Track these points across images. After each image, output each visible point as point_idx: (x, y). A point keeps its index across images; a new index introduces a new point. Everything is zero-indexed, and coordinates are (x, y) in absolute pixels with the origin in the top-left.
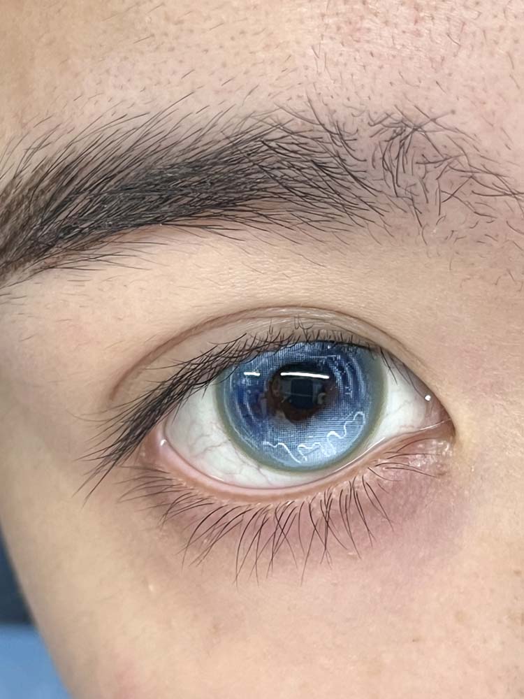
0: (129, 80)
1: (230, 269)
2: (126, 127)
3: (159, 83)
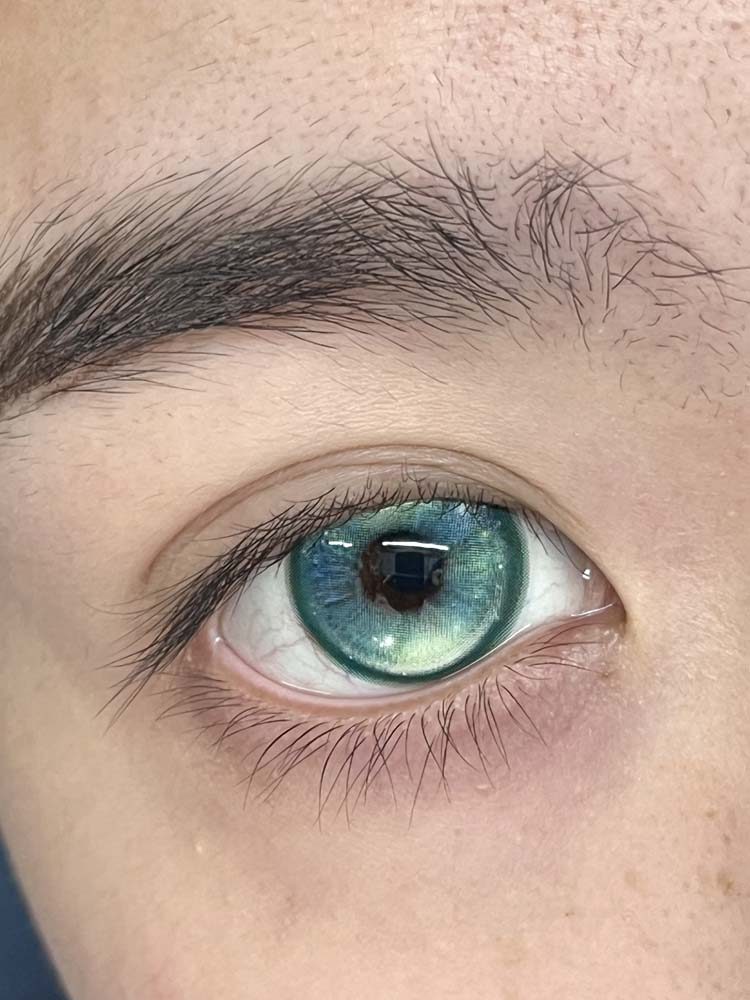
0: (182, 125)
1: (315, 388)
3: (223, 127)
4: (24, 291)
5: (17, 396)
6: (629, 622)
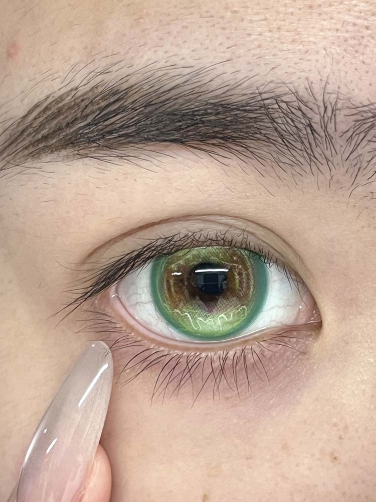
0: (184, 42)
1: (212, 183)
2: (173, 73)
3: (207, 48)
5: (52, 152)
6: (322, 330)
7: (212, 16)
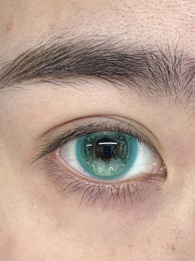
0: (102, 23)
4: (40, 53)
7: (117, 10)
